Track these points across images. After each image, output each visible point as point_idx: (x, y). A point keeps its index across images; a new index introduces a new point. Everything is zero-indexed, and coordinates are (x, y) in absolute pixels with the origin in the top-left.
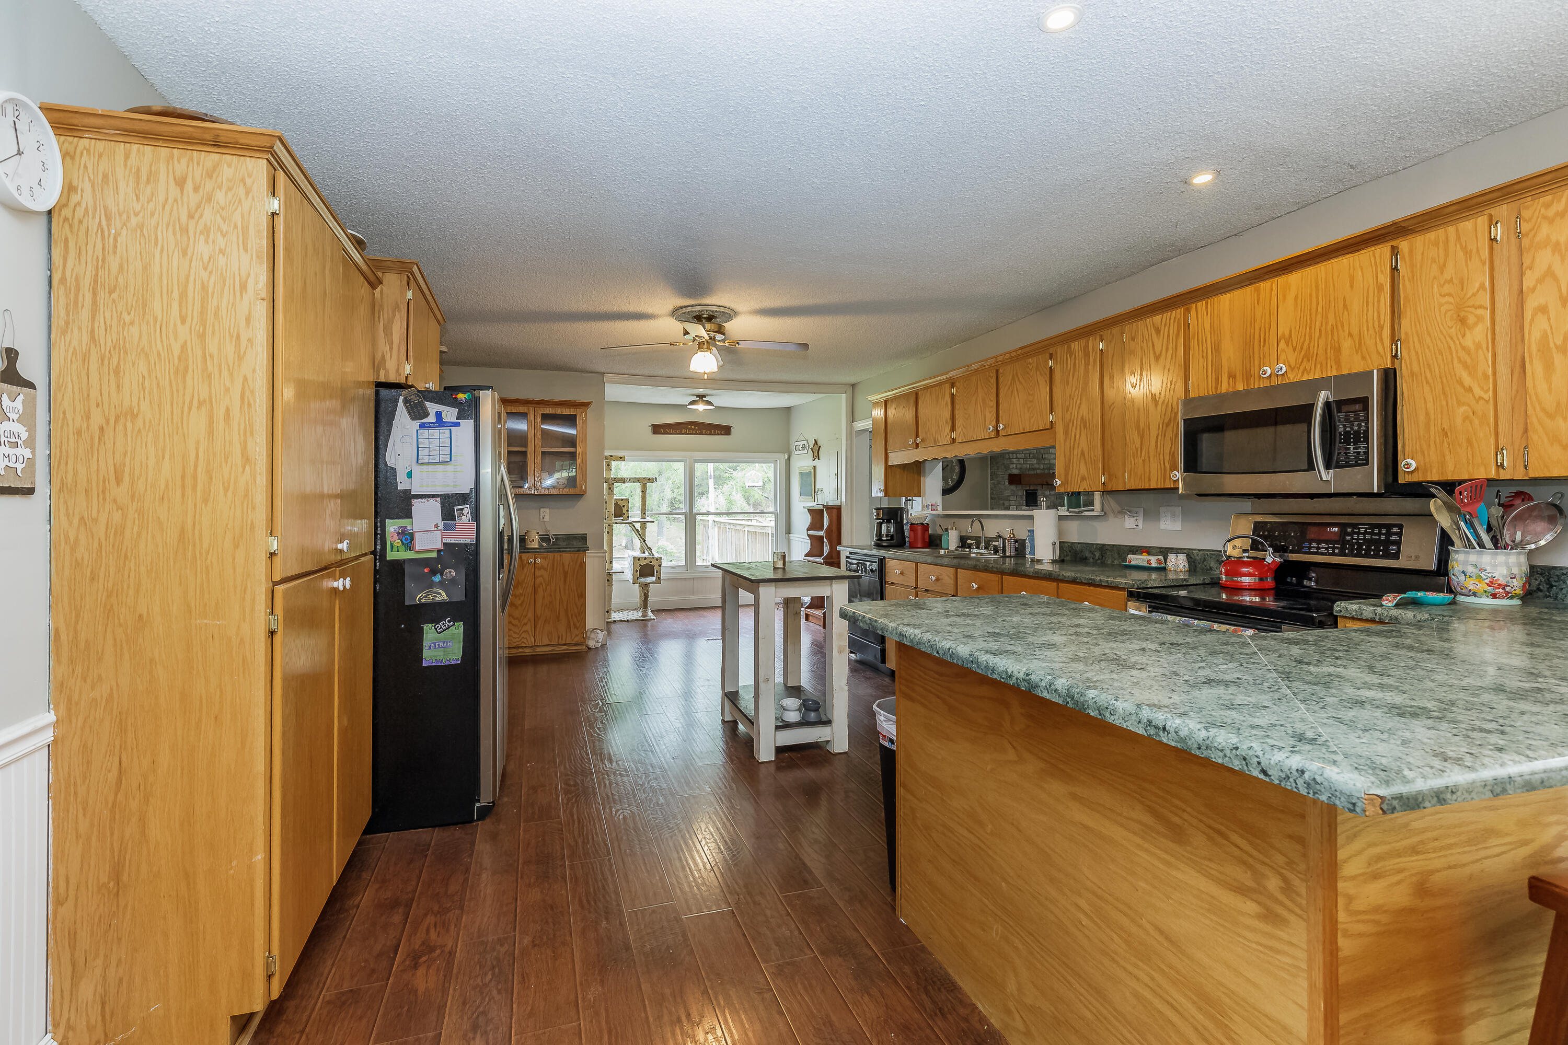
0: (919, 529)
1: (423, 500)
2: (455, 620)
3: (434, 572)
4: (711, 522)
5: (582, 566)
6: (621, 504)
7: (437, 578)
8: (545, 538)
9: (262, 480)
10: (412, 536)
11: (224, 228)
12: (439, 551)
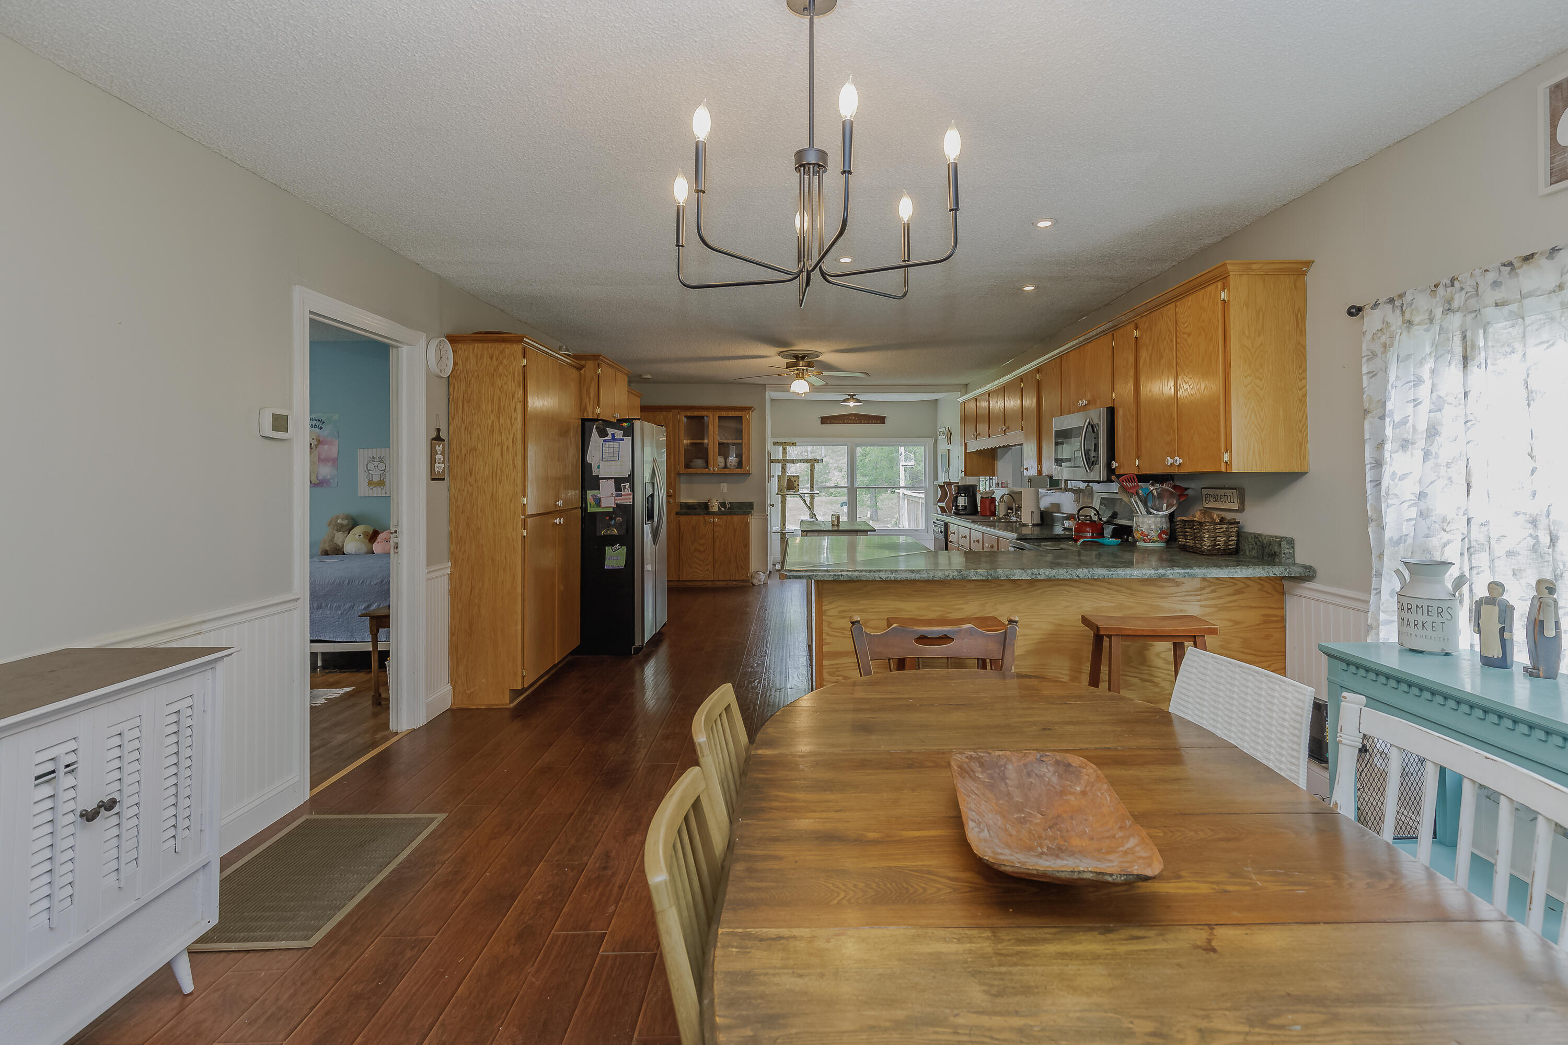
0: (988, 502)
1: (606, 480)
2: (621, 545)
3: (611, 519)
4: (901, 494)
5: (747, 525)
6: (793, 479)
7: (613, 522)
8: (723, 504)
9: (520, 475)
10: (600, 499)
11: (506, 373)
12: (614, 508)
